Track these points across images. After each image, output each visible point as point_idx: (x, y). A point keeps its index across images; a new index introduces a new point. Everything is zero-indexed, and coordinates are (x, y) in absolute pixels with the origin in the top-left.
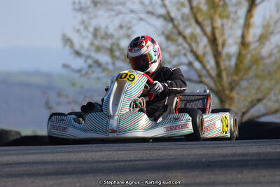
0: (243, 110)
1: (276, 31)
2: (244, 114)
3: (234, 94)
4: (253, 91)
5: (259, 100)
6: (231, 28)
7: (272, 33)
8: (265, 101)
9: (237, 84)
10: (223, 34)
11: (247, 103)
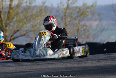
0: (12, 34)
1: (23, 2)
2: (12, 36)
3: (7, 28)
4: (15, 27)
5: (18, 31)
6: (5, 1)
7: (22, 3)
8: (20, 31)
9: (9, 24)
10: (2, 4)
11: (13, 32)
